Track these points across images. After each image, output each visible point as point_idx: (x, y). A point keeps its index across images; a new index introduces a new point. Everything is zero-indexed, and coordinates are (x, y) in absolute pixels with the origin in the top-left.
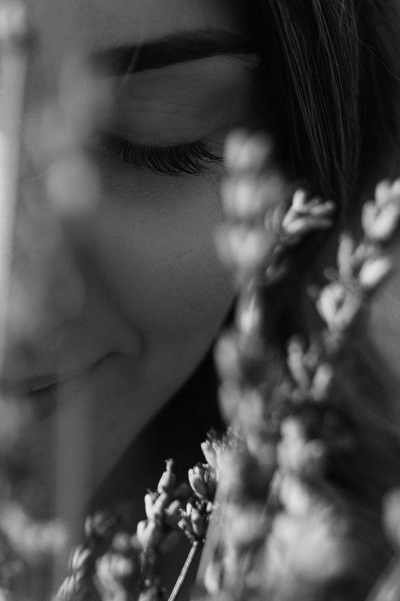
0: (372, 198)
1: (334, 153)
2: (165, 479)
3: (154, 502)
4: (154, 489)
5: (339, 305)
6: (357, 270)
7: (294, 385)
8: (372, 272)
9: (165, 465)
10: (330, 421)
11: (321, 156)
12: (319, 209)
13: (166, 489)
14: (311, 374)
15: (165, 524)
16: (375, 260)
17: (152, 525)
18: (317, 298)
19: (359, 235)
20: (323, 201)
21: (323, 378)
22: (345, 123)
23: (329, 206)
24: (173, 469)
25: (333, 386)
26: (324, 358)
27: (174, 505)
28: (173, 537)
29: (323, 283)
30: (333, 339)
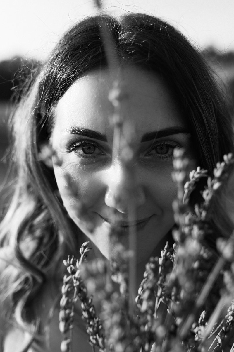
0: (216, 167)
1: (212, 161)
2: (166, 246)
3: (163, 253)
4: (163, 249)
5: (208, 194)
6: (212, 186)
7: (197, 217)
8: (216, 186)
9: (166, 243)
10: (206, 226)
11: (209, 162)
12: (203, 172)
13: (166, 249)
14: (201, 213)
15: (166, 259)
16: (216, 183)
17: (162, 258)
18: (202, 194)
19: (213, 177)
20: (205, 169)
21: (204, 214)
22: (215, 153)
23: (206, 171)
24: (168, 244)
25: (207, 216)
26: (205, 208)
27: (168, 253)
28: (168, 262)
29: (204, 189)
30: (206, 203)
